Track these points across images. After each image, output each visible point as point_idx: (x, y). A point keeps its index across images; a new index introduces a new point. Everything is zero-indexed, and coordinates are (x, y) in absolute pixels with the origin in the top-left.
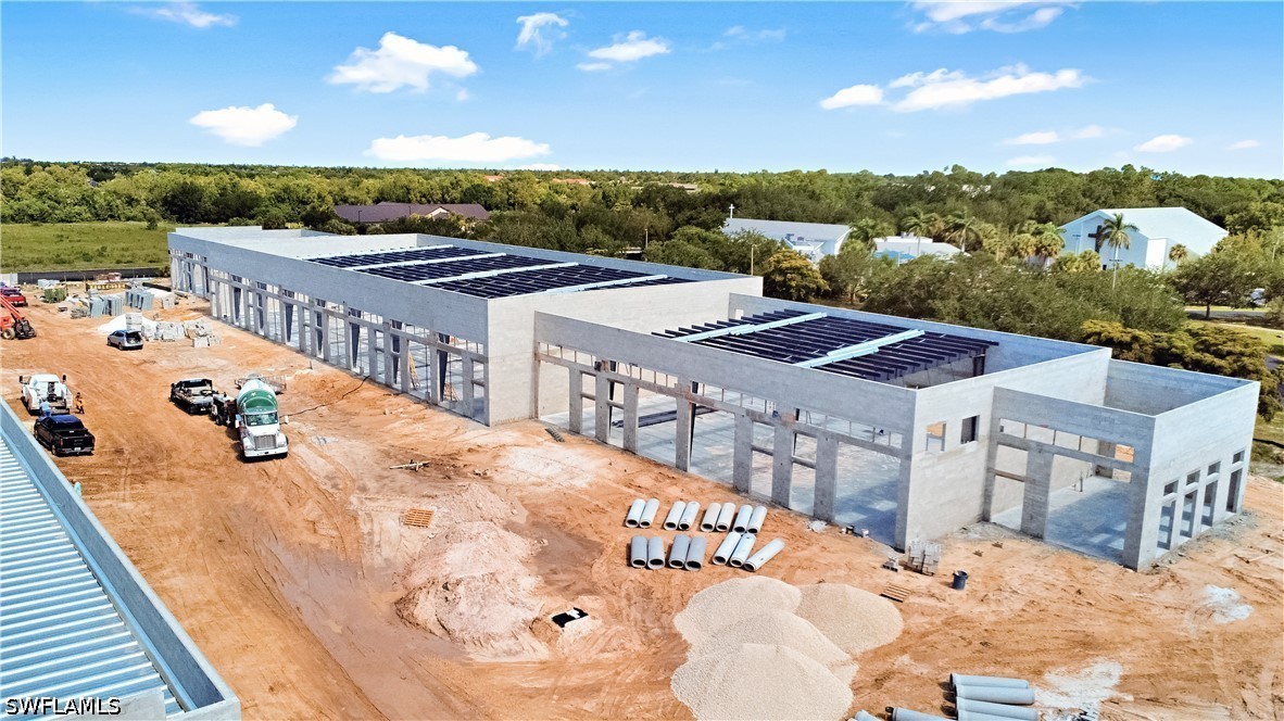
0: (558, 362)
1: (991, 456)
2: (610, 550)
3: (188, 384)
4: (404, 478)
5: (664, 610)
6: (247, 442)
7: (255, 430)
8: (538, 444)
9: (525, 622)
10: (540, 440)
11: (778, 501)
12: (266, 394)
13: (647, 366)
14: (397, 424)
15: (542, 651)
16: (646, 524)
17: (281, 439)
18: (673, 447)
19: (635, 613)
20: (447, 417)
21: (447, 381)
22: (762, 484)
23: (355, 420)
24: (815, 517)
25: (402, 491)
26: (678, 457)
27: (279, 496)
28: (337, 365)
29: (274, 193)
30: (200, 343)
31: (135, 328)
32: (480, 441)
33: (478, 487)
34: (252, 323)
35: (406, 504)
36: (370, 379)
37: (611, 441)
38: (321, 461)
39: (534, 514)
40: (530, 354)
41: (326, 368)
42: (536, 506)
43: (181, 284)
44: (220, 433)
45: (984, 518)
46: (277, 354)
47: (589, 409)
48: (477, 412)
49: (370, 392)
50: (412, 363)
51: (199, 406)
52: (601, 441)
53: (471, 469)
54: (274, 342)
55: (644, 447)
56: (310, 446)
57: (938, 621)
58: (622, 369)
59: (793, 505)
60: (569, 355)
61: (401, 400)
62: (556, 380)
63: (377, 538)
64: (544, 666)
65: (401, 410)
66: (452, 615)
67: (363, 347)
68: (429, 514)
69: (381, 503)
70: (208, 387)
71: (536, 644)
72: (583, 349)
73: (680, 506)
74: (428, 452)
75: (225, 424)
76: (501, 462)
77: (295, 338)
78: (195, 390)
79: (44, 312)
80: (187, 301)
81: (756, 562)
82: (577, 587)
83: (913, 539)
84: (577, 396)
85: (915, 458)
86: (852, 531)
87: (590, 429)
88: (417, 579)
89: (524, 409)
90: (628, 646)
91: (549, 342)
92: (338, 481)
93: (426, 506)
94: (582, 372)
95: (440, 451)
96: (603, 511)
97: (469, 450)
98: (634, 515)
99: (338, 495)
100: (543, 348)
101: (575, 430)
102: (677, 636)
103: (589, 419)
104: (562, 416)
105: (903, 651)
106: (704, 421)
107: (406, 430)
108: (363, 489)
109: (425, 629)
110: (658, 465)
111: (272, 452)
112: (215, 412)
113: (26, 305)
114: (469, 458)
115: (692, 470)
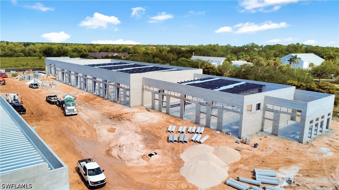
0: (149, 90)
1: (264, 114)
2: (163, 138)
3: (51, 96)
4: (108, 120)
5: (178, 153)
6: (66, 111)
7: (68, 108)
8: (143, 112)
9: (141, 156)
10: (144, 111)
11: (207, 126)
12: (71, 98)
13: (173, 91)
14: (106, 107)
15: (145, 163)
16: (172, 132)
17: (75, 110)
18: (179, 113)
19: (170, 154)
20: (119, 105)
21: (119, 96)
22: (203, 122)
23: (95, 106)
24: (217, 130)
25: (108, 124)
26: (181, 115)
27: (75, 124)
28: (90, 92)
29: (72, 49)
30: (54, 87)
31: (36, 83)
32: (128, 111)
33: (127, 122)
34: (67, 82)
35: (109, 127)
36: (99, 96)
37: (163, 111)
38: (86, 116)
39: (142, 129)
40: (141, 89)
41: (87, 93)
42: (143, 127)
43: (48, 72)
44: (59, 109)
45: (262, 130)
46: (74, 89)
47: (157, 103)
48: (127, 104)
49: (98, 99)
50: (110, 92)
51: (54, 102)
52: (160, 111)
53: (126, 118)
54: (73, 86)
55: (172, 113)
56: (83, 112)
57: (250, 156)
58: (166, 92)
59: (211, 127)
60: (152, 89)
61: (107, 101)
62: (148, 95)
63: (101, 135)
64: (146, 167)
65: (107, 103)
66: (122, 154)
67: (97, 88)
68: (115, 129)
69: (102, 126)
70: (56, 97)
71: (144, 161)
72: (155, 87)
73: (181, 127)
74: (114, 114)
75: (61, 107)
76: (134, 116)
77: (79, 85)
78: (52, 98)
79: (12, 79)
80: (50, 76)
81: (202, 141)
82: (155, 147)
83: (244, 135)
84: (154, 99)
85: (244, 114)
86: (227, 133)
87: (157, 108)
88: (112, 145)
89: (139, 103)
90: (168, 162)
91: (146, 85)
92: (91, 121)
93: (114, 127)
94: (155, 93)
95: (117, 114)
96: (161, 129)
97: (125, 113)
98: (169, 129)
99: (91, 125)
100: (145, 87)
101: (153, 108)
102: (181, 159)
103: (156, 106)
104: (150, 105)
105: (241, 163)
106: (187, 106)
107: (108, 108)
108: (97, 123)
109: (114, 157)
110: (175, 117)
111: (73, 113)
112: (58, 104)
113: (7, 77)
114: (126, 115)
115: (184, 118)
